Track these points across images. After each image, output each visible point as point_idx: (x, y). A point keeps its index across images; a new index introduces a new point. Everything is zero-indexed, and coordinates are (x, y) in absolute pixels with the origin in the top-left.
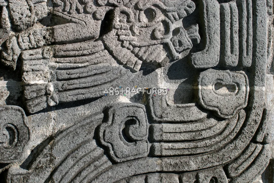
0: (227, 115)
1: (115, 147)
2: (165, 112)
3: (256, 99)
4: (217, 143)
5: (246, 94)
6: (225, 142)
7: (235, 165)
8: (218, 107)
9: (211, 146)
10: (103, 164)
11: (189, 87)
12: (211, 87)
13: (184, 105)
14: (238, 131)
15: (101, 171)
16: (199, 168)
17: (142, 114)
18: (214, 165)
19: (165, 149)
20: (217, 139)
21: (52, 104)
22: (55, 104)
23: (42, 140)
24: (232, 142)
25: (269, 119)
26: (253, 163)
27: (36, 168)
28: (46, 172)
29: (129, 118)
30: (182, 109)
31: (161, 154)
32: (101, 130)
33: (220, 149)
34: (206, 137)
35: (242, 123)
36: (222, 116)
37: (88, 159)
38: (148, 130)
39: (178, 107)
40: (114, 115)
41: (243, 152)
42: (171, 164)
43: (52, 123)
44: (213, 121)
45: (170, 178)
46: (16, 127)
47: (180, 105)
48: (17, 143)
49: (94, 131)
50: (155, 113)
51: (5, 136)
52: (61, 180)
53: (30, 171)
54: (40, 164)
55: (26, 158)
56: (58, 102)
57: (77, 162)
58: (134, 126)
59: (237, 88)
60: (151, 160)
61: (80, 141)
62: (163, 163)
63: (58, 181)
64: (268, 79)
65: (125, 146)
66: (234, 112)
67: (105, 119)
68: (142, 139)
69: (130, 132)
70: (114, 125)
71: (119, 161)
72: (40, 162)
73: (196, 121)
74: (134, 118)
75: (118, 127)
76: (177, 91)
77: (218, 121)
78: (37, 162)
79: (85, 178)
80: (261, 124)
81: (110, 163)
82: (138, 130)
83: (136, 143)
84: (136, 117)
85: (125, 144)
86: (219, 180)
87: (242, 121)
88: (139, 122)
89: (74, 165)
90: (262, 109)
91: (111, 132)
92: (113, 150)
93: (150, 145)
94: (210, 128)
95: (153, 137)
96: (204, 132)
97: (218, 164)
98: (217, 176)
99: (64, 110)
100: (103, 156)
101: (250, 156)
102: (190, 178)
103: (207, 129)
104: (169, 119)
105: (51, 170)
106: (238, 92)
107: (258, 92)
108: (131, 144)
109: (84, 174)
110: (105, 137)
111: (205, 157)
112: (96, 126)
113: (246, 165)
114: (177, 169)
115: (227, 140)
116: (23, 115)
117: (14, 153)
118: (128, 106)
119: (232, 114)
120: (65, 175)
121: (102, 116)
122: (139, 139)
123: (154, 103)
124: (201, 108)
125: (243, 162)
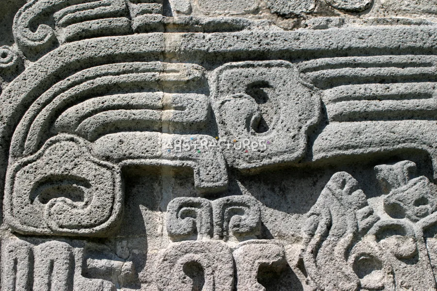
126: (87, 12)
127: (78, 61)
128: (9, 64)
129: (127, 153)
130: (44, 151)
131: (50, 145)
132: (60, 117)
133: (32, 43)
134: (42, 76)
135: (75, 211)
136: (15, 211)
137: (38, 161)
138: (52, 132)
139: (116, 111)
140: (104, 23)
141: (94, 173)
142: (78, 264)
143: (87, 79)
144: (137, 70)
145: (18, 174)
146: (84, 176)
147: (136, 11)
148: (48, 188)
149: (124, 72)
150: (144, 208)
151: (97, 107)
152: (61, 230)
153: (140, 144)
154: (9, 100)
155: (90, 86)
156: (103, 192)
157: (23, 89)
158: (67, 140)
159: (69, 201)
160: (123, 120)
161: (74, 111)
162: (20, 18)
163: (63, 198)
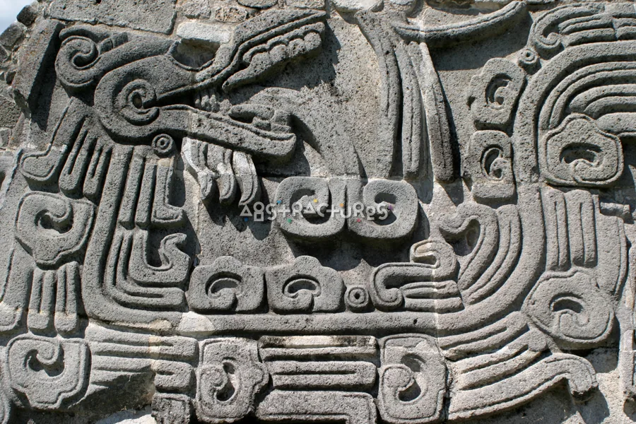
126: (584, 24)
127: (581, 60)
128: (533, 62)
129: (624, 128)
130: (565, 126)
131: (569, 121)
132: (573, 101)
133: (547, 47)
134: (557, 71)
135: (592, 169)
136: (550, 168)
137: (563, 133)
138: (567, 111)
139: (613, 98)
140: (597, 32)
141: (603, 142)
142: (597, 206)
143: (590, 73)
144: (624, 68)
145: (549, 142)
146: (596, 144)
147: (618, 24)
148: (568, 152)
149: (616, 69)
150: (632, 167)
151: (600, 94)
152: (584, 182)
153: (633, 121)
154: (536, 88)
155: (593, 79)
156: (611, 155)
157: (545, 80)
158: (581, 118)
159: (587, 162)
160: (619, 104)
161: (583, 97)
162: (536, 27)
163: (582, 160)
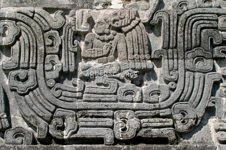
0: (18, 31)
1: (29, 86)
2: (14, 61)
3: (11, 16)
4: (31, 36)
5: (9, 21)
6: (31, 32)
7: (43, 27)
8: (14, 36)
9: (33, 39)
10: (37, 92)
11: (4, 49)
12: (4, 39)
13: (11, 52)
14: (27, 26)
15: (41, 93)
16: (44, 45)
17: (14, 73)
18: (42, 37)
19: (33, 61)
20: (29, 36)
21: (5, 116)
22: (5, 115)
23: (25, 122)
24: (32, 29)
25: (22, 10)
26: (43, 18)
27: (36, 124)
28: (39, 119)
29: (16, 79)
30: (13, 53)
31: (34, 63)
32: (20, 93)
33: (35, 34)
34: (28, 42)
35: (23, 23)
36: (18, 33)
37: (34, 99)
38: (23, 70)
39: (12, 55)
40: (13, 86)
41: (38, 23)
42: (40, 59)
43: (17, 117)
44: (21, 38)
45: (48, 59)
46: (15, 134)
47: (11, 54)
48: (23, 133)
49: (20, 96)
50: (14, 66)
51: (19, 139)
52: (43, 112)
53: (37, 127)
54: (34, 122)
55: (32, 129)
56: (4, 113)
57: (35, 104)
58: (19, 76)
59: (6, 26)
60: (38, 69)
61: (25, 103)
62: (39, 62)
63: (43, 113)
64: (3, 11)
65: (29, 81)
66: (17, 28)
67: (15, 90)
68: (26, 73)
69: (22, 78)
70: (18, 86)
71: (36, 84)
72: (33, 122)
73: (20, 46)
74: (16, 76)
75: (19, 84)
76: (6, 56)
77: (21, 35)
78: (33, 123)
79: (43, 101)
80: (24, 14)
81: (37, 89)
82: (22, 74)
83: (28, 76)
84: (15, 75)
85: (28, 81)
86: (50, 35)
87: (22, 23)
88: (18, 74)
89: (36, 106)
90: (17, 13)
91: (22, 88)
92: (31, 87)
93: (30, 69)
94: (24, 39)
95: (26, 67)
96: (25, 42)
97: (42, 36)
98: (48, 36)
99: (10, 111)
100: (33, 92)
101: (40, 20)
102: (48, 49)
103: (24, 41)
104: (18, 59)
105: (38, 117)
106: (7, 25)
107: (8, 16)
108: (29, 78)
109: (41, 101)
110: (24, 91)
111: (38, 42)
112: (18, 95)
113: (44, 21)
114: (43, 56)
115: (30, 31)
116: (9, 130)
117: (28, 135)
118: (10, 79)
119: (18, 28)
120: (41, 110)
121: (13, 92)
122: (26, 74)
123: (9, 67)
124: (14, 44)
125: (42, 23)
